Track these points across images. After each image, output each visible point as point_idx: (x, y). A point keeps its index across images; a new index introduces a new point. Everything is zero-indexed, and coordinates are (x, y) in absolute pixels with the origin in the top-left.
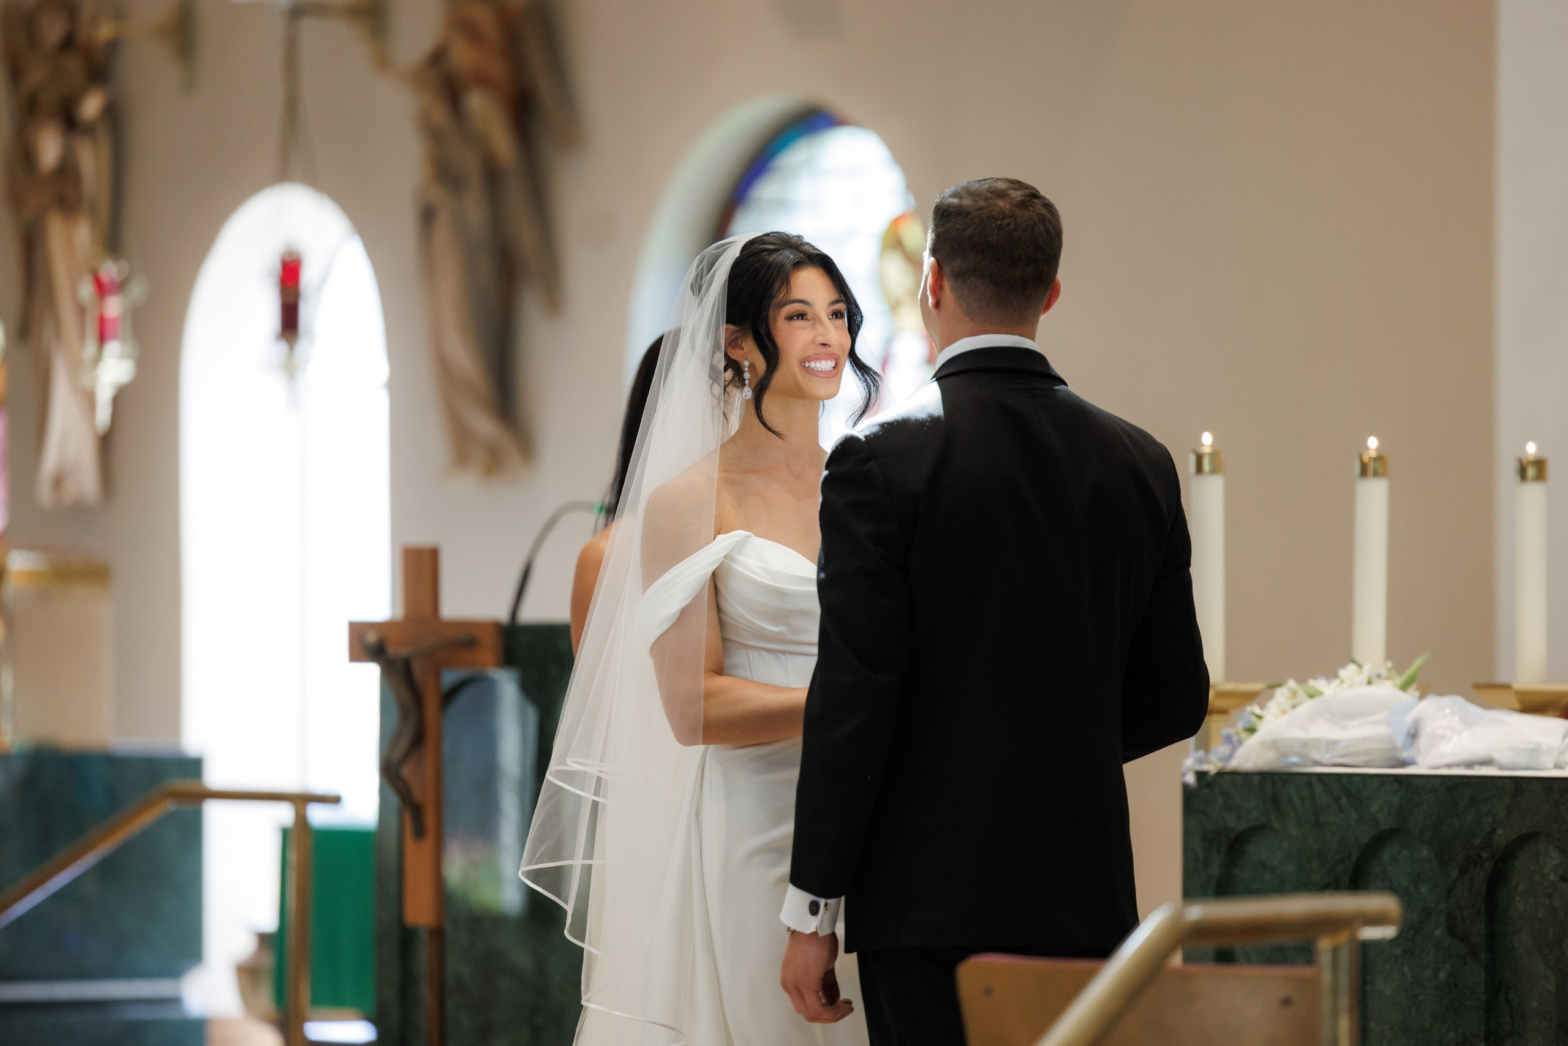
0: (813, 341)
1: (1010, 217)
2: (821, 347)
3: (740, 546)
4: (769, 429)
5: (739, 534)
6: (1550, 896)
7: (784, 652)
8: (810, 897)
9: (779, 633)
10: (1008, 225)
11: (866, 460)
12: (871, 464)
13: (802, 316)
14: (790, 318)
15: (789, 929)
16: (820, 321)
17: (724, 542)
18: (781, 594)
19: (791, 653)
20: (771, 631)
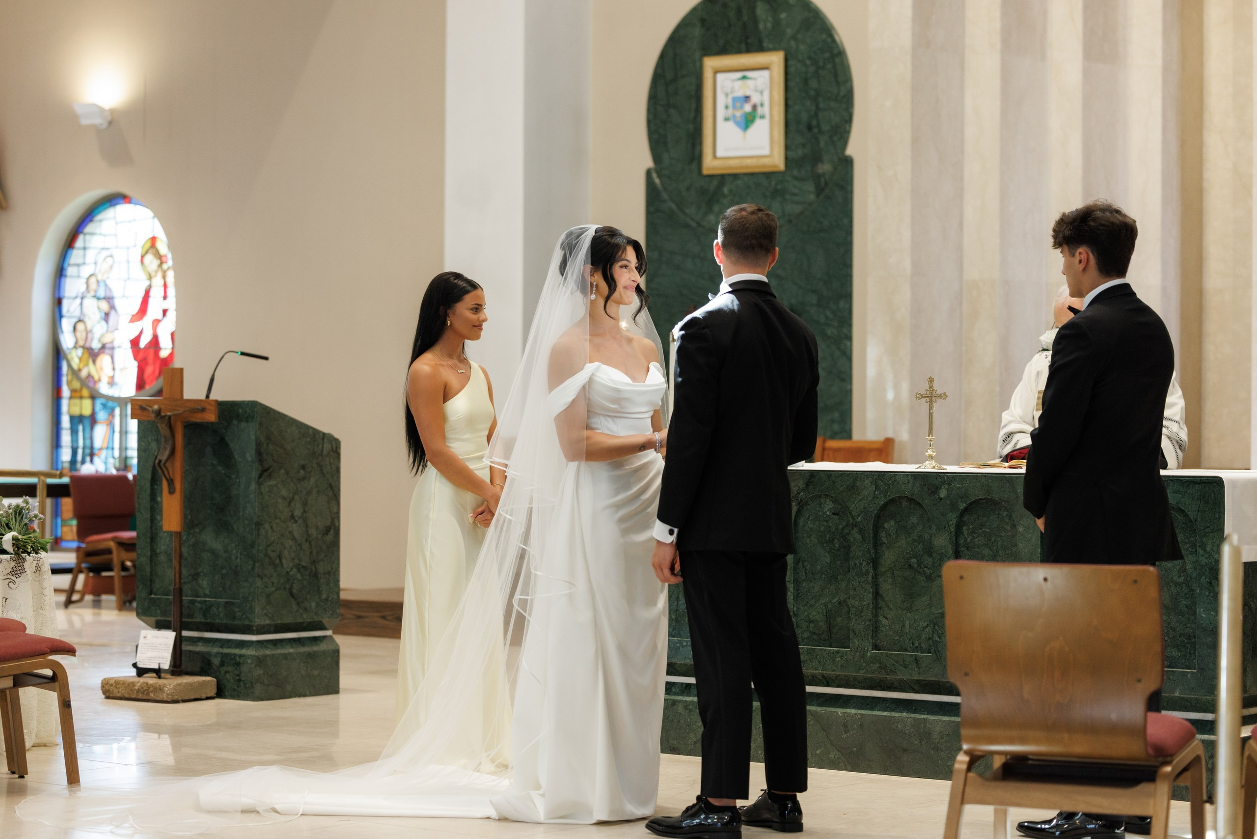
0: (629, 279)
1: (745, 218)
2: (632, 282)
3: (597, 369)
4: (610, 317)
5: (597, 364)
6: (827, 521)
7: (615, 417)
8: (669, 527)
9: (615, 408)
10: (743, 221)
11: (704, 328)
12: (706, 330)
13: (626, 267)
14: (621, 267)
15: (657, 540)
16: (633, 270)
17: (590, 368)
18: (618, 391)
19: (619, 417)
20: (612, 408)
